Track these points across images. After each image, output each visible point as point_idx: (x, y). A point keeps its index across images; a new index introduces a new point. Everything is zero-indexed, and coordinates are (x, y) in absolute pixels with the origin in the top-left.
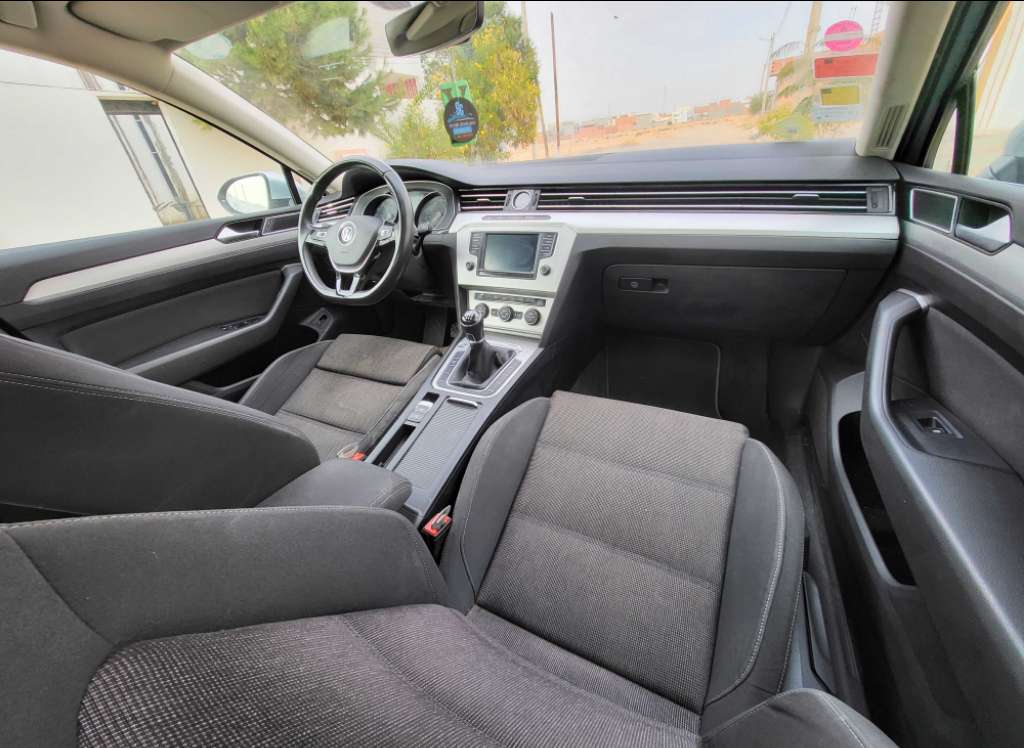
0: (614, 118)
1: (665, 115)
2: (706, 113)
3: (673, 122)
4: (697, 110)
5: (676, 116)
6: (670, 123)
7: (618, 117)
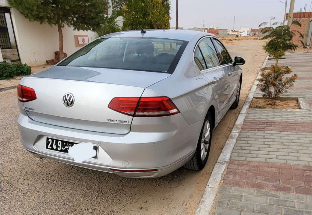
0: (206, 29)
1: (235, 31)
2: (257, 33)
3: (239, 36)
4: (252, 31)
5: (241, 32)
6: (237, 36)
7: (209, 29)
